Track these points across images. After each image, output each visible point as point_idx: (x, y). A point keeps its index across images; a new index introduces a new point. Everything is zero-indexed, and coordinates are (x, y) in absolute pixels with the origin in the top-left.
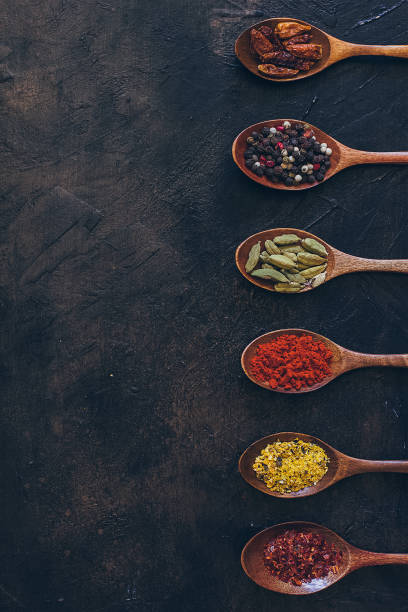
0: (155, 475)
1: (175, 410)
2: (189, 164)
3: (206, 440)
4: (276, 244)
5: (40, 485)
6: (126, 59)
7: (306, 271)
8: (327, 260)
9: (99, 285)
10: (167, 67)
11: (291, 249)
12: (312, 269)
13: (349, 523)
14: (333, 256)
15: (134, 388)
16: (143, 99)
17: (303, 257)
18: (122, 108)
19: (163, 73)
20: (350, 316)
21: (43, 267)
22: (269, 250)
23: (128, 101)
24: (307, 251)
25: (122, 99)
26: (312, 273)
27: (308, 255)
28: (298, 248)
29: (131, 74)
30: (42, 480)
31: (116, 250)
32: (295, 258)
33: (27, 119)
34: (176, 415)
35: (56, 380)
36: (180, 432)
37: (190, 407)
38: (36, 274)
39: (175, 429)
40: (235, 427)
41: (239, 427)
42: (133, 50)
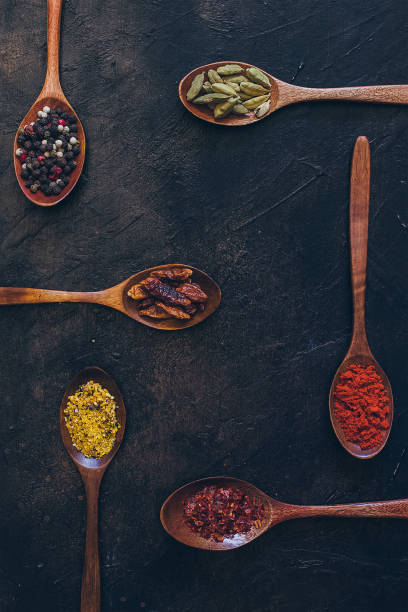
0: (136, 441)
1: (156, 377)
2: (173, 129)
3: (189, 407)
4: (219, 74)
5: (20, 451)
6: (111, 22)
7: (250, 101)
8: (270, 91)
9: (81, 249)
10: (153, 31)
11: (235, 79)
12: (256, 99)
13: (330, 492)
14: (277, 87)
15: (115, 354)
16: (128, 63)
17: (246, 87)
18: (107, 72)
19: (148, 36)
20: (334, 284)
21: (26, 231)
22: (212, 80)
23: (114, 64)
24: (250, 80)
25: (107, 62)
26: (255, 103)
27: (251, 85)
28: (241, 78)
29: (117, 37)
30: (23, 445)
31: (99, 215)
32: (238, 88)
33: (11, 81)
34: (158, 381)
35: (38, 344)
36: (162, 398)
37: (172, 374)
38: (18, 238)
39: (156, 396)
40: (218, 393)
41: (220, 395)
42: (119, 14)
